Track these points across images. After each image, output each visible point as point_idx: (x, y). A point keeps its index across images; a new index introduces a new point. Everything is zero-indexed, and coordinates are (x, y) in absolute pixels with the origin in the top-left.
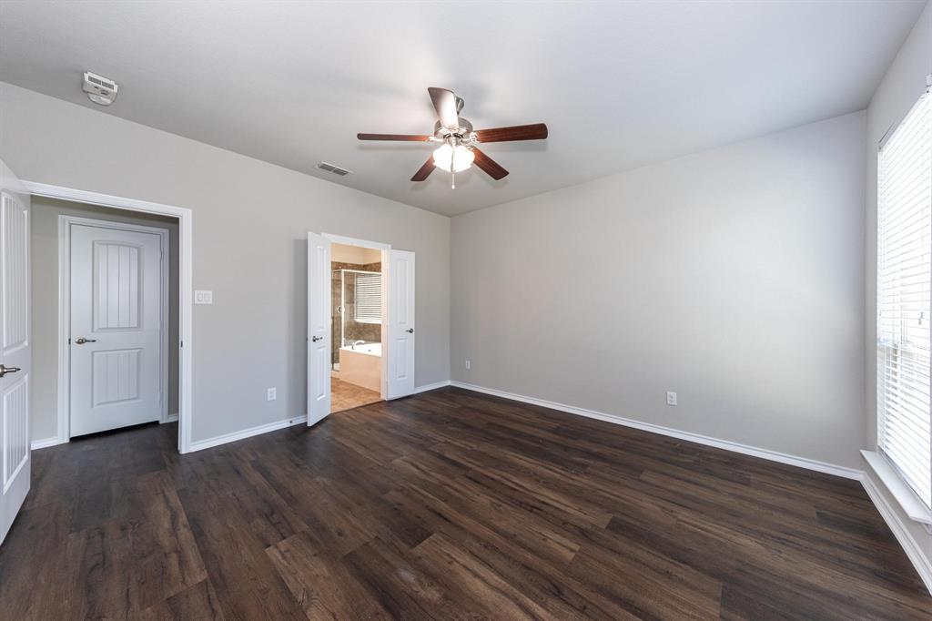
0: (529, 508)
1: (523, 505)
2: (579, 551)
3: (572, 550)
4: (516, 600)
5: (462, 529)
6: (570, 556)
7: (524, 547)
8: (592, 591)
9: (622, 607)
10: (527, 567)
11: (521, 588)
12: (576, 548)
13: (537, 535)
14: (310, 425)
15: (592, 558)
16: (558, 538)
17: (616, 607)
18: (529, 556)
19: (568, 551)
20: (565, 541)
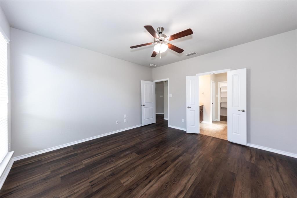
0: (148, 176)
1: (149, 174)
2: (123, 185)
3: (124, 183)
4: (114, 167)
5: (139, 160)
6: (122, 181)
7: (129, 171)
8: (108, 183)
9: (101, 188)
10: (122, 170)
11: (117, 168)
12: (125, 184)
13: (134, 175)
14: (187, 132)
15: (119, 188)
16: (131, 180)
17: (101, 187)
18: (125, 171)
19: (124, 181)
20: (128, 182)
